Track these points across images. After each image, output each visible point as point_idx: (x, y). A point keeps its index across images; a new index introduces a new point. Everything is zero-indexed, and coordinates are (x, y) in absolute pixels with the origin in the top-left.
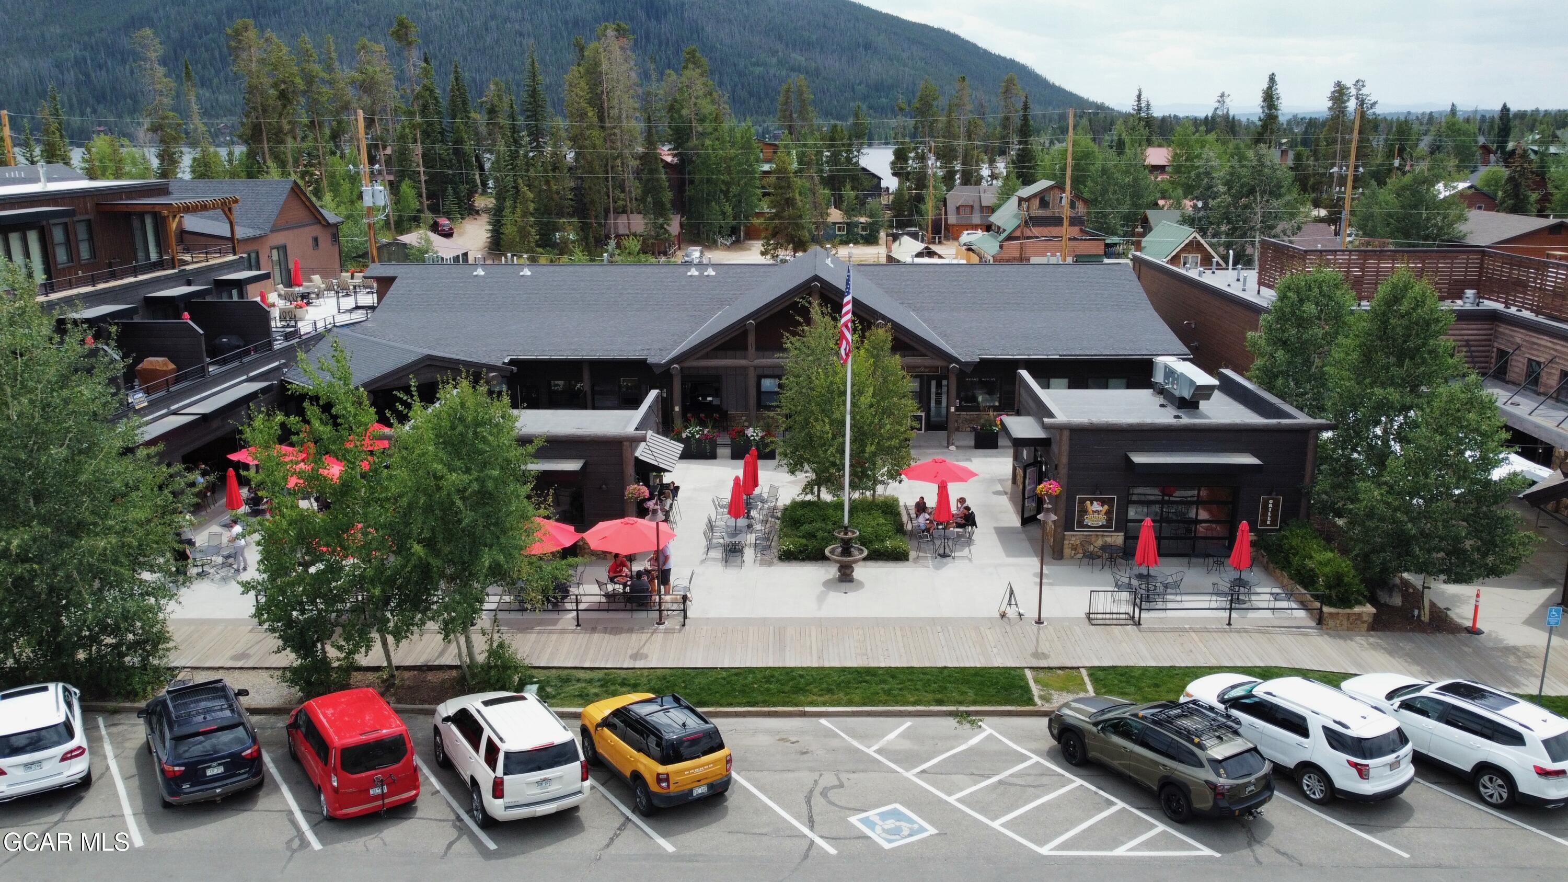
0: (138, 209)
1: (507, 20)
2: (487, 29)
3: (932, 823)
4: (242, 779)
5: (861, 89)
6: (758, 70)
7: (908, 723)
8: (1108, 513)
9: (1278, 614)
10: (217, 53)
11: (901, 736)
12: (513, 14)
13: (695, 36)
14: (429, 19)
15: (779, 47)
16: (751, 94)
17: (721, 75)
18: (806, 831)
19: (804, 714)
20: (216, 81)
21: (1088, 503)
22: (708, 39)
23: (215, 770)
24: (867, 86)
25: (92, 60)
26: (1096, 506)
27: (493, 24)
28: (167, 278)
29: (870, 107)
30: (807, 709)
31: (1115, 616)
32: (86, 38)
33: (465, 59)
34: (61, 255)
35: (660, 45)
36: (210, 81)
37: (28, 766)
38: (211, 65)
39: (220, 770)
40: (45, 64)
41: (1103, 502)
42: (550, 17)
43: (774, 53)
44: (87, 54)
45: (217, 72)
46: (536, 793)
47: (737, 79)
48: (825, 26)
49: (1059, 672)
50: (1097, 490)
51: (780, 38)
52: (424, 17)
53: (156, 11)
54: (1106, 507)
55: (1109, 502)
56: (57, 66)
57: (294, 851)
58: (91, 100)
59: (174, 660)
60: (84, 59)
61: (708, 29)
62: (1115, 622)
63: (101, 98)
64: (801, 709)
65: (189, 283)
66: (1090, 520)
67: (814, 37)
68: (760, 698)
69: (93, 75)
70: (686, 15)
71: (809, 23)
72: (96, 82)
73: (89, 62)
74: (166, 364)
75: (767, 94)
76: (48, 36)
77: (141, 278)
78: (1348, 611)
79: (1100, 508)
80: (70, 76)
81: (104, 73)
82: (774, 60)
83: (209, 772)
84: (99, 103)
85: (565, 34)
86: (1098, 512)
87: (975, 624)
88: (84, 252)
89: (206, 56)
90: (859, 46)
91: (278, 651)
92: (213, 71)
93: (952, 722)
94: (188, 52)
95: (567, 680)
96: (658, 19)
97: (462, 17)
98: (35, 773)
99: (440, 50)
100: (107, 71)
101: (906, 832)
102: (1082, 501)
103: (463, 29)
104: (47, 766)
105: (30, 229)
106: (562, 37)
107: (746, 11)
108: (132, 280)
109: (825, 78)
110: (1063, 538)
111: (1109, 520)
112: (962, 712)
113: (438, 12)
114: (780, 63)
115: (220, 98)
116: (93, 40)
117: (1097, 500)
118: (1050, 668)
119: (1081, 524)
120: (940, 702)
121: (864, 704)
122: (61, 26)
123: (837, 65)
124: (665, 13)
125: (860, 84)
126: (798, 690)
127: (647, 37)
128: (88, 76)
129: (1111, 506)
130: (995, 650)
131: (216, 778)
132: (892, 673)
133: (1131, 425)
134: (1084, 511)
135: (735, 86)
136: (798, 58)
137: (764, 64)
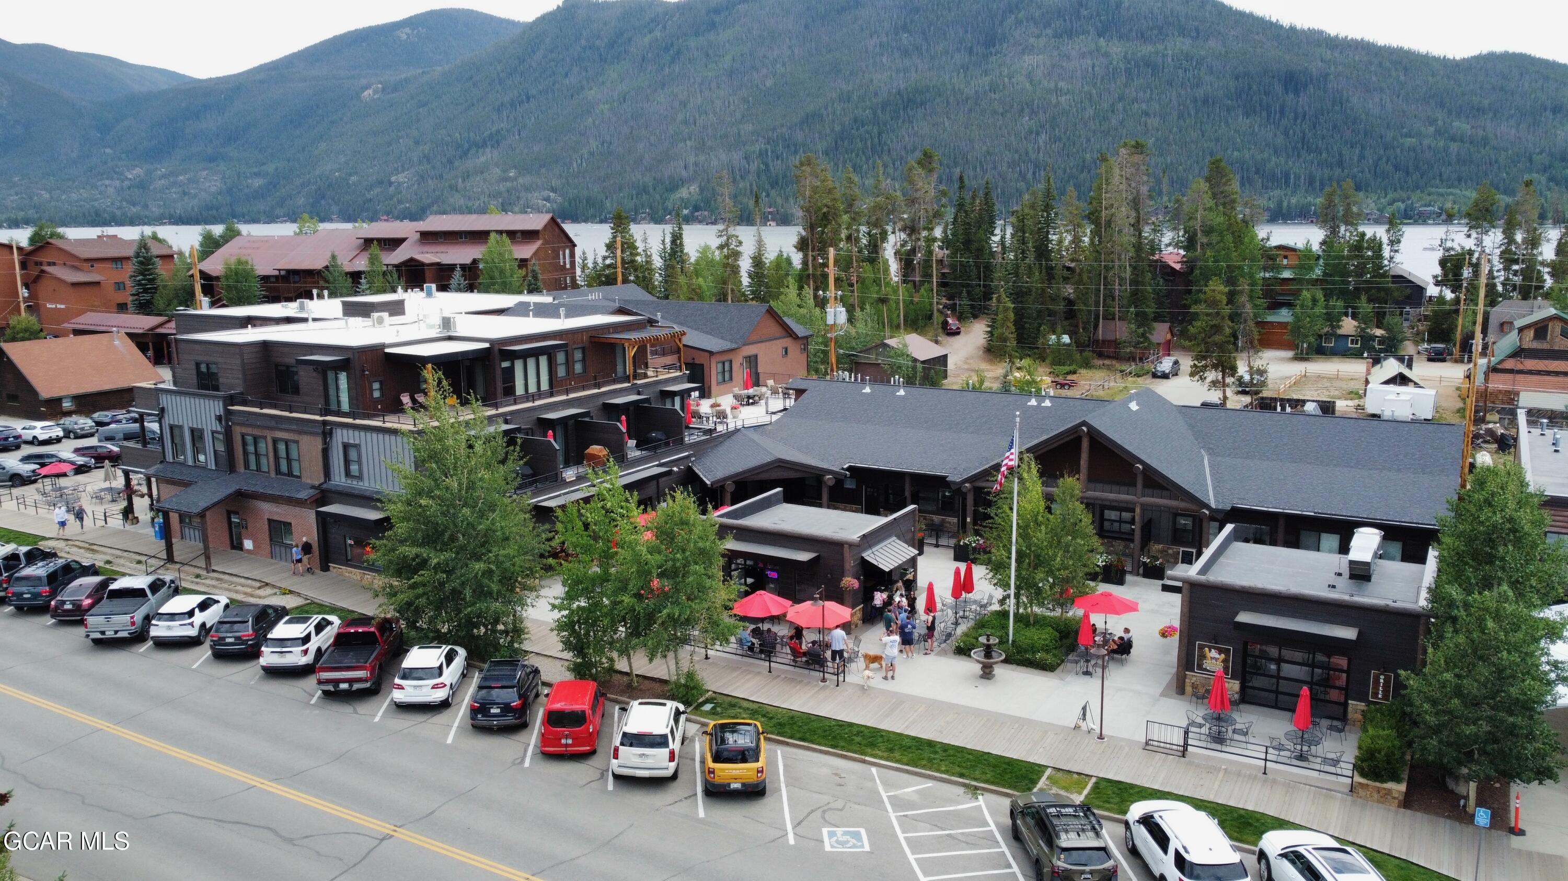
0: (613, 341)
1: (1135, 100)
2: (1113, 111)
3: (871, 845)
4: (510, 720)
5: (1543, 159)
6: (1409, 141)
7: (930, 784)
8: (1225, 661)
9: (1323, 775)
10: (869, 143)
11: (917, 792)
12: (1141, 94)
13: (1337, 108)
14: (1058, 103)
15: (1440, 115)
16: (1396, 168)
17: (1363, 147)
18: (789, 828)
19: (864, 762)
20: (865, 167)
21: (1207, 649)
22: (1352, 109)
23: (495, 710)
24: (1551, 155)
25: (772, 152)
26: (1214, 654)
27: (1120, 106)
28: (621, 390)
29: (1551, 179)
30: (867, 758)
31: (1168, 746)
32: (770, 133)
33: (1088, 140)
34: (561, 372)
35: (1296, 119)
36: (861, 167)
37: (415, 687)
38: (863, 153)
39: (498, 711)
40: (737, 157)
41: (1220, 651)
42: (1179, 95)
43: (1432, 121)
44: (769, 147)
45: (868, 159)
46: (636, 761)
47: (1382, 152)
48: (1502, 89)
49: (1075, 776)
50: (1215, 640)
51: (1442, 105)
52: (1054, 102)
53: (826, 108)
54: (1223, 656)
55: (1226, 652)
56: (746, 158)
57: (514, 764)
58: (767, 186)
59: (526, 646)
60: (766, 151)
61: (1355, 100)
62: (1162, 750)
63: (774, 184)
64: (863, 757)
65: (639, 393)
66: (1208, 664)
67: (1486, 102)
68: (842, 744)
69: (771, 164)
70: (1330, 86)
71: (1481, 88)
72: (772, 169)
73: (769, 154)
74: (601, 451)
75: (1417, 168)
76: (742, 132)
77: (603, 389)
78: (1378, 784)
79: (1217, 656)
80: (754, 167)
81: (779, 162)
82: (1432, 129)
83: (492, 711)
84: (773, 188)
85: (1193, 112)
86: (1216, 659)
87: (1046, 728)
88: (578, 368)
89: (860, 145)
90: (1545, 110)
91: (563, 651)
92: (864, 159)
93: (961, 790)
94: (846, 142)
95: (733, 706)
96: (1297, 93)
97: (1090, 101)
98: (417, 692)
99: (1065, 133)
100: (782, 160)
101: (850, 844)
102: (1201, 648)
103: (1090, 112)
104: (424, 690)
105: (542, 354)
106: (1189, 114)
107: (1402, 78)
108: (596, 391)
109: (1494, 148)
110: (1185, 676)
111: (1226, 669)
112: (972, 786)
113: (1068, 97)
114: (1439, 132)
115: (867, 182)
116: (775, 135)
117: (1215, 648)
118: (1069, 772)
119: (1200, 667)
120: (961, 775)
121: (907, 765)
122: (753, 124)
123: (1513, 131)
124: (1305, 86)
125: (1541, 153)
126: (872, 745)
127: (1282, 112)
128: (767, 165)
129: (1227, 654)
130: (1041, 750)
131: (495, 715)
132: (946, 748)
133: (1243, 587)
134: (1203, 657)
135: (1380, 159)
136: (1461, 126)
137: (1419, 135)
